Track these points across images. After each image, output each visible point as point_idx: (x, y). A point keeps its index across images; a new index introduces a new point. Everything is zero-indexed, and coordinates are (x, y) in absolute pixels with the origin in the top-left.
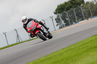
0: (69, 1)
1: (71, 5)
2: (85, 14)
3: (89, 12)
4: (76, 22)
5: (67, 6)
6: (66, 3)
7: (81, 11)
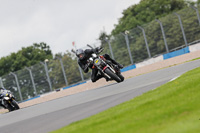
0: (19, 52)
1: (24, 59)
2: (52, 79)
3: (61, 75)
4: (33, 96)
5: (16, 62)
6: (14, 56)
7: (44, 72)
